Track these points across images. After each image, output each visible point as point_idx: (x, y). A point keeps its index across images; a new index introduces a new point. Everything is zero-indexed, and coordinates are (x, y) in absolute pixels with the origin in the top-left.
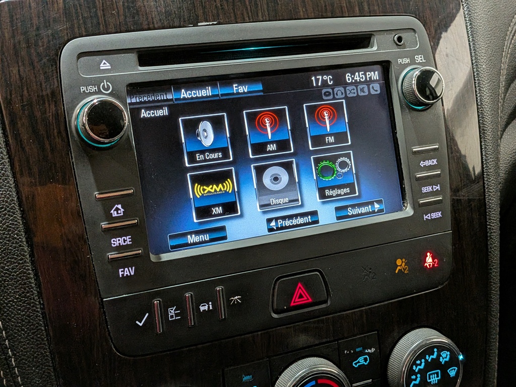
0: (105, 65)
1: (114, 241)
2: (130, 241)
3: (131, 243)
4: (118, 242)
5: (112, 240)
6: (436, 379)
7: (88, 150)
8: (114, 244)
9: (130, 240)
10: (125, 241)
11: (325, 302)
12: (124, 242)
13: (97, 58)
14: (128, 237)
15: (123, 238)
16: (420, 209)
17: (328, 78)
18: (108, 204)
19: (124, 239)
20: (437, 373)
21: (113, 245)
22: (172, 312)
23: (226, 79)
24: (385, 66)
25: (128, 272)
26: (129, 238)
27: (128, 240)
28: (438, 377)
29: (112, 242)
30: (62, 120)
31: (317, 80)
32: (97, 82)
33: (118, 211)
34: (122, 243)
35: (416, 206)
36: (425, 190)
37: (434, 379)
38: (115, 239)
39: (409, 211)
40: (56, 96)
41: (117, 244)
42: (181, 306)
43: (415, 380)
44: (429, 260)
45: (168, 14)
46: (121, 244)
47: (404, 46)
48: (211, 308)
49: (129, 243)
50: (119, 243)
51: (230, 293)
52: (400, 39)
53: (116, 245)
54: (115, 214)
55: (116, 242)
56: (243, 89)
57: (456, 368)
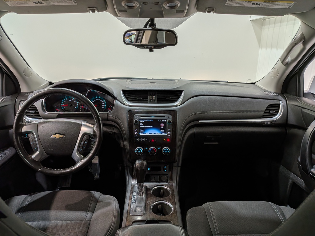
7: (135, 124)
11: (155, 142)
13: (137, 116)
16: (168, 134)
17: (160, 120)
18: (136, 129)
23: (149, 119)
24: (166, 119)
25: (137, 135)
30: (133, 121)
31: (159, 120)
35: (167, 134)
40: (133, 119)
42: (141, 139)
44: (168, 140)
47: (169, 118)
51: (145, 139)
56: (151, 120)
57: (169, 151)
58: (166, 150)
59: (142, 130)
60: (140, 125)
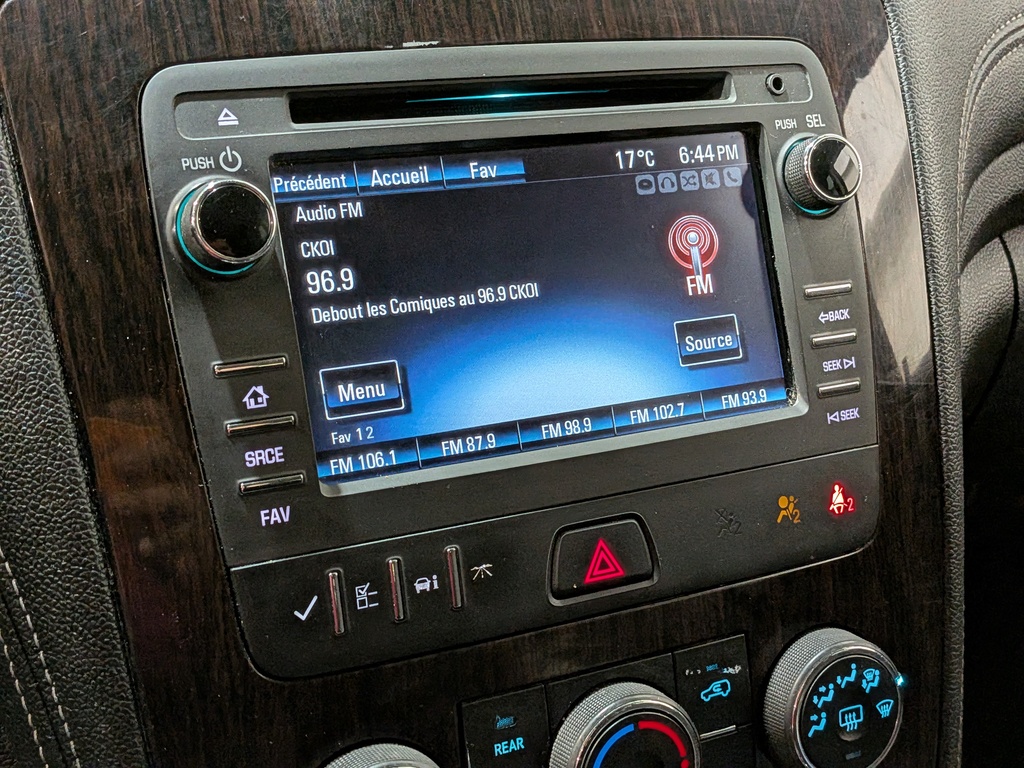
0: (227, 118)
1: (250, 456)
2: (280, 457)
3: (283, 460)
4: (258, 458)
5: (247, 454)
6: (856, 721)
7: (200, 279)
8: (251, 462)
9: (281, 454)
10: (270, 456)
11: (648, 576)
12: (270, 459)
13: (213, 104)
14: (276, 449)
15: (267, 451)
16: (822, 401)
17: (646, 154)
18: (239, 383)
19: (269, 453)
20: (857, 711)
21: (248, 464)
22: (362, 593)
23: (456, 151)
24: (751, 135)
25: (278, 515)
26: (279, 451)
27: (277, 455)
28: (858, 717)
29: (247, 458)
30: (146, 221)
32: (212, 151)
33: (257, 398)
34: (266, 460)
35: (816, 398)
36: (829, 366)
37: (851, 722)
38: (252, 453)
39: (800, 407)
40: (134, 174)
41: (256, 462)
42: (379, 582)
43: (817, 723)
45: (345, 23)
46: (264, 463)
47: (784, 97)
48: (436, 587)
49: (278, 460)
50: (261, 461)
51: (470, 559)
52: (777, 83)
53: (253, 465)
54: (251, 404)
55: (254, 458)
56: (488, 171)
57: (892, 701)
58: (853, 693)
59: (361, 377)
60: (303, 301)
